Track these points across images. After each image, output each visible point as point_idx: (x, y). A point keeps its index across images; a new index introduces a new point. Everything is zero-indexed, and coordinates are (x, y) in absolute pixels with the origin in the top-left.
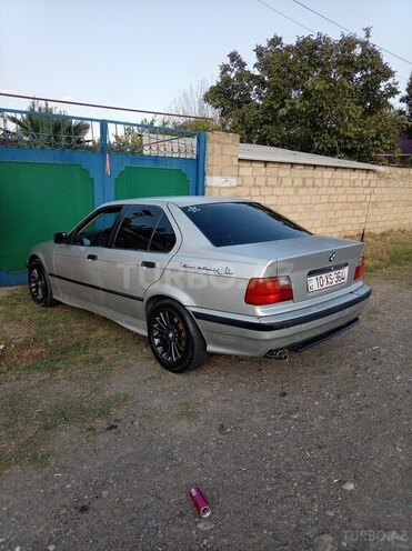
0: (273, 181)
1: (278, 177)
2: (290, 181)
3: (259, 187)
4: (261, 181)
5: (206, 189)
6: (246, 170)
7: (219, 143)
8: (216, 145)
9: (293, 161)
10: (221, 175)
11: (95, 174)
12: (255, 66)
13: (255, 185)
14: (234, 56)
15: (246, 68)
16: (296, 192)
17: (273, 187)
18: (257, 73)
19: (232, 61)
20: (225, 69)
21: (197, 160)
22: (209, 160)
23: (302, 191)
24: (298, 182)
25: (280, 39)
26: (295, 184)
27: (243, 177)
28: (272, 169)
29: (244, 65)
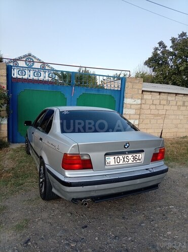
0: (164, 102)
1: (167, 100)
2: (175, 102)
3: (156, 105)
4: (157, 102)
5: (124, 105)
6: (147, 96)
7: (131, 82)
8: (130, 84)
9: (177, 92)
10: (132, 98)
11: (67, 96)
12: (171, 47)
13: (153, 104)
14: (161, 44)
15: (167, 49)
16: (179, 109)
17: (164, 105)
18: (171, 50)
19: (160, 46)
20: (156, 49)
21: (121, 90)
22: (127, 90)
23: (182, 108)
24: (180, 103)
25: (185, 33)
26: (178, 104)
27: (146, 99)
28: (163, 96)
29: (166, 47)
